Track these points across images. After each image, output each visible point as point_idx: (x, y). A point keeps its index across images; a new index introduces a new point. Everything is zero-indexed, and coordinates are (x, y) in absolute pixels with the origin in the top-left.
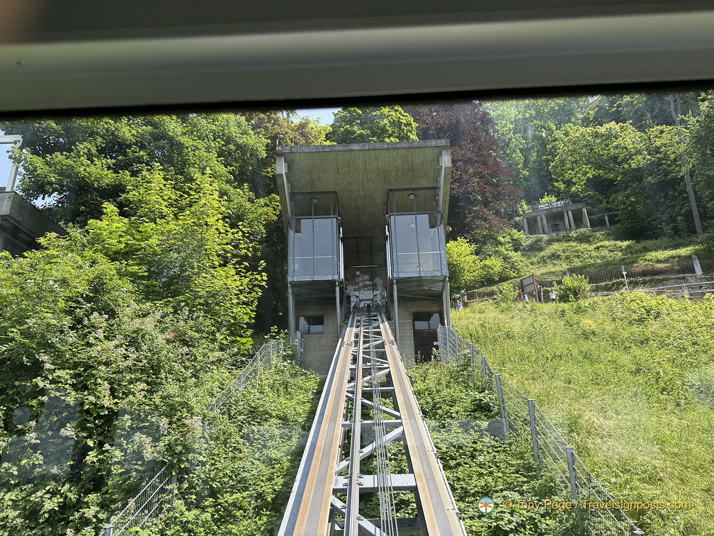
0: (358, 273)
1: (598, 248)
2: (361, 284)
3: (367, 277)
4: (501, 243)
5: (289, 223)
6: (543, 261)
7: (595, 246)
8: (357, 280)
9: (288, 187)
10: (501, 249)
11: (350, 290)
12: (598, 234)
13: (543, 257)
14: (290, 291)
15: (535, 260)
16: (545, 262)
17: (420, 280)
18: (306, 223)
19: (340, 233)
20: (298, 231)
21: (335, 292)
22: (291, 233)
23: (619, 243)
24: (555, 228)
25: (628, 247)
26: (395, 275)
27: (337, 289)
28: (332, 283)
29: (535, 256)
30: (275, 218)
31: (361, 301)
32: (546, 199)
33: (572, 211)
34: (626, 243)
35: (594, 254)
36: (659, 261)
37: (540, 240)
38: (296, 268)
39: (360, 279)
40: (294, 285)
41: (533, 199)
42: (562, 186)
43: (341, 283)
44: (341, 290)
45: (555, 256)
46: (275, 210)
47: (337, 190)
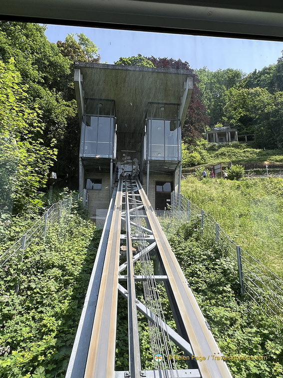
0: (124, 155)
1: (245, 152)
2: (125, 162)
3: (129, 158)
4: (198, 145)
5: (82, 118)
6: (217, 156)
7: (243, 150)
8: (123, 159)
9: (83, 94)
10: (198, 148)
11: (119, 165)
12: (243, 145)
13: (217, 154)
14: (80, 163)
15: (213, 155)
16: (218, 157)
17: (163, 162)
18: (93, 119)
19: (115, 128)
20: (88, 124)
21: (110, 165)
22: (83, 125)
23: (255, 150)
24: (221, 140)
25: (260, 152)
26: (149, 158)
27: (112, 164)
28: (109, 159)
29: (213, 153)
30: (74, 115)
31: (125, 172)
32: (218, 125)
33: (230, 132)
34: (258, 150)
35: (243, 154)
36: (277, 161)
37: (215, 145)
38: (86, 148)
39: (125, 159)
40: (83, 159)
41: (212, 125)
42: (226, 119)
43: (113, 160)
44: (114, 165)
45: (223, 154)
46: (74, 110)
47: (115, 99)
